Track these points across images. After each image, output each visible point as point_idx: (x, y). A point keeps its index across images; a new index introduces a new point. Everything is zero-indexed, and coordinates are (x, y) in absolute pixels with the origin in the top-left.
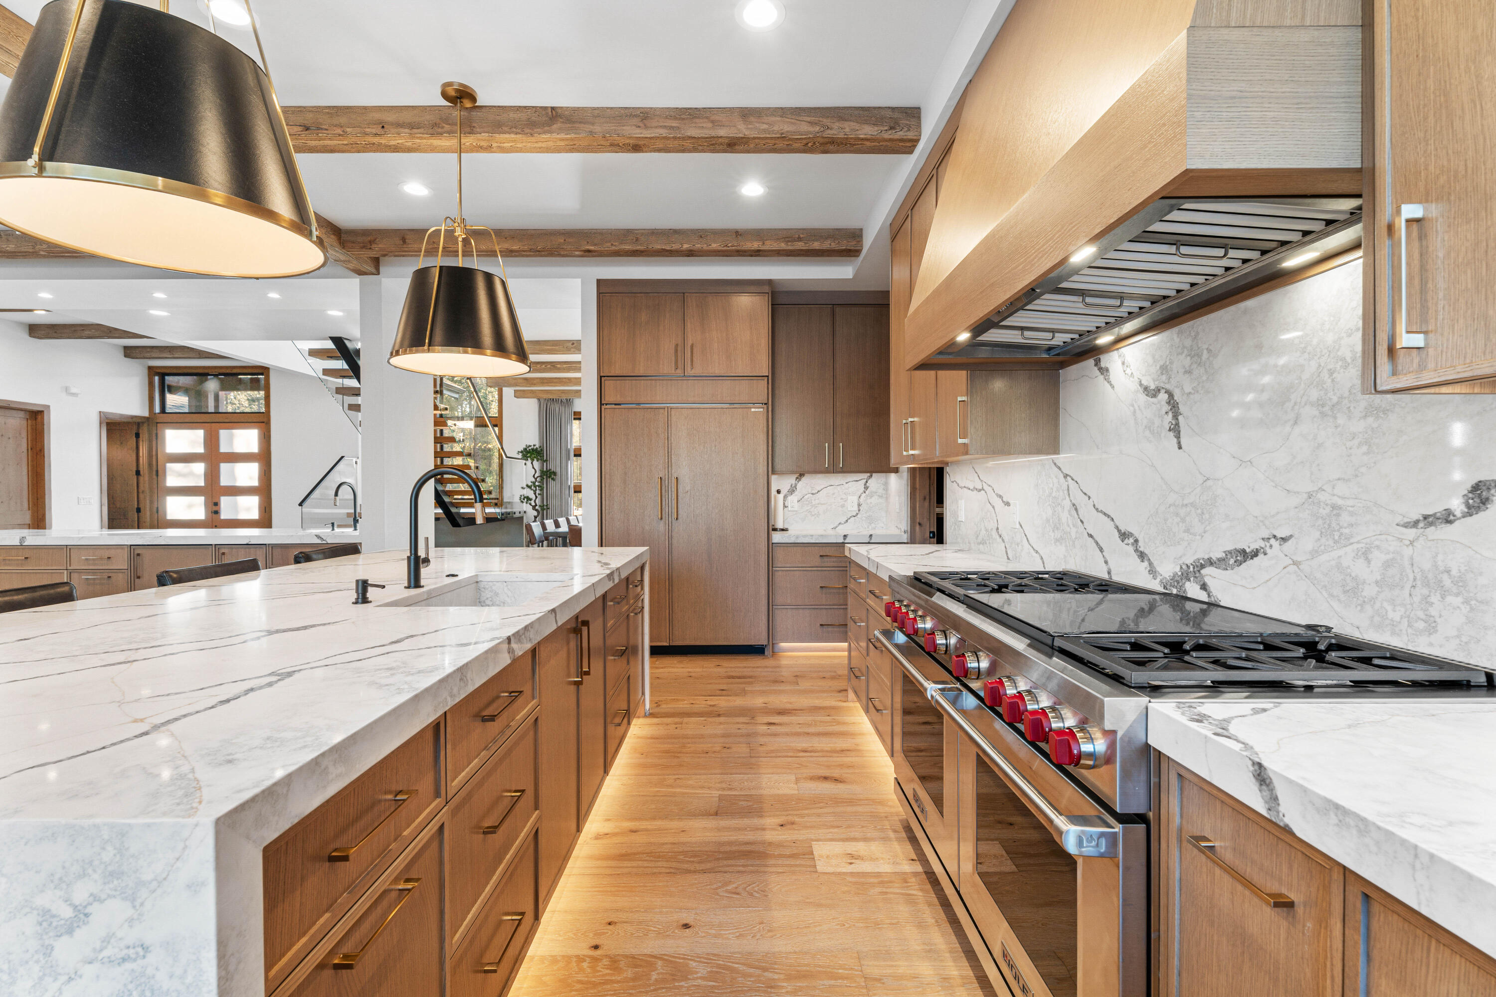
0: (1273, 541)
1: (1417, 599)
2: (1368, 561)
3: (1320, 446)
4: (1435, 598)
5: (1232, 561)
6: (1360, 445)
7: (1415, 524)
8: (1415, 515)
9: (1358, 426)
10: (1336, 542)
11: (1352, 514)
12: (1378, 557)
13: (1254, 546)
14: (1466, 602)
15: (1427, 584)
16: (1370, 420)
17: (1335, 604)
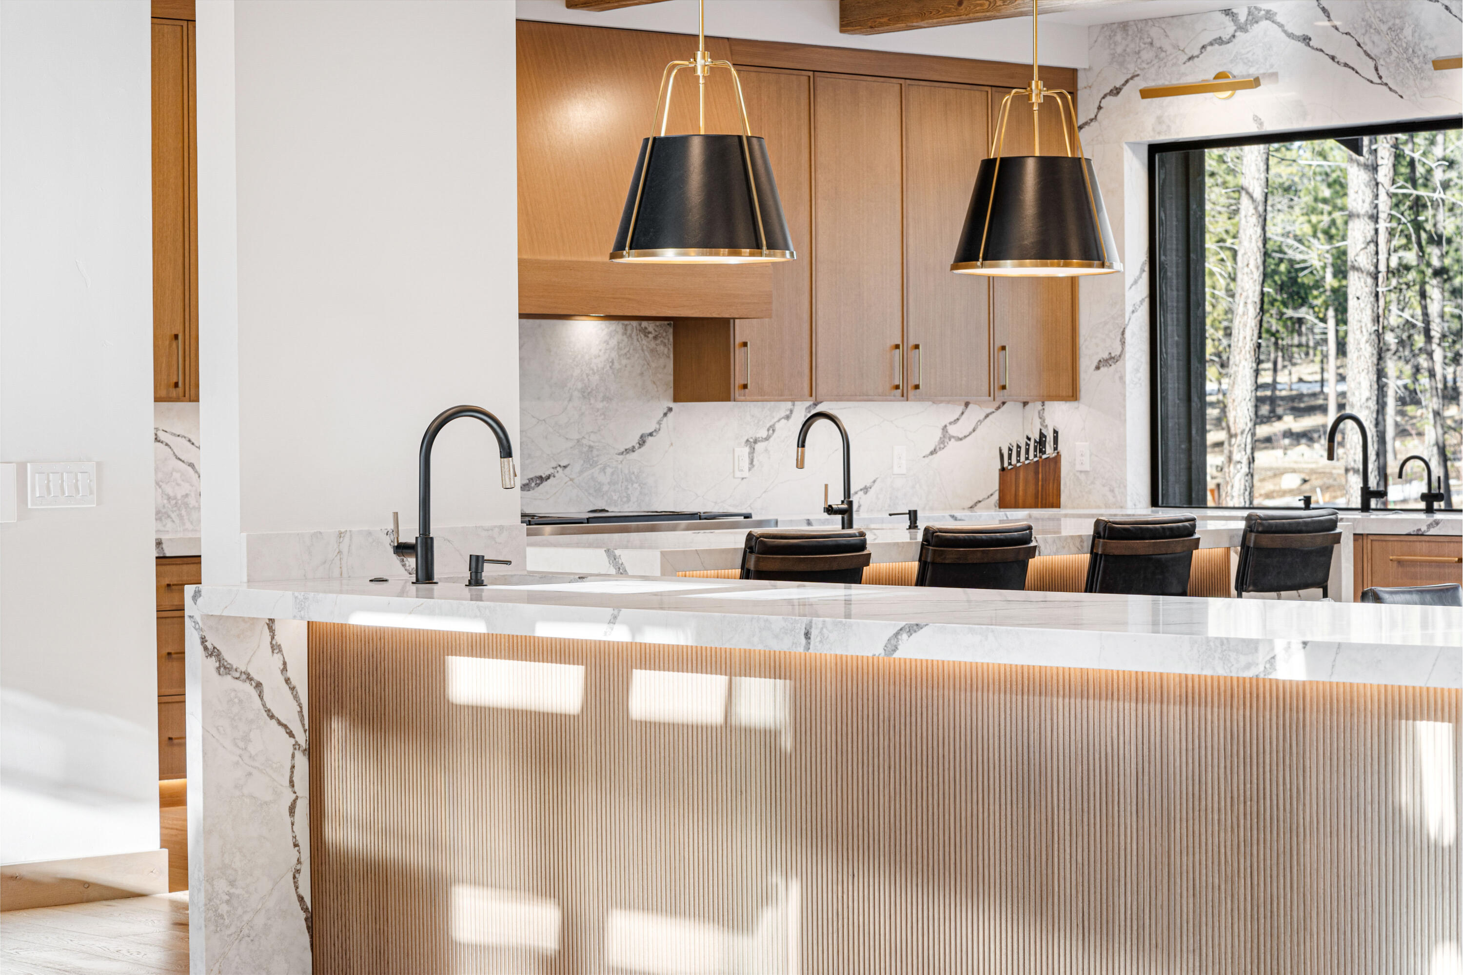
0: (559, 469)
1: (623, 488)
2: (605, 473)
3: (583, 414)
4: (629, 486)
5: (533, 485)
6: (601, 415)
7: (622, 453)
8: (622, 449)
9: (600, 405)
10: (591, 465)
11: (598, 450)
12: (609, 471)
13: (547, 473)
14: (639, 485)
15: (627, 480)
16: (605, 403)
17: (592, 499)
